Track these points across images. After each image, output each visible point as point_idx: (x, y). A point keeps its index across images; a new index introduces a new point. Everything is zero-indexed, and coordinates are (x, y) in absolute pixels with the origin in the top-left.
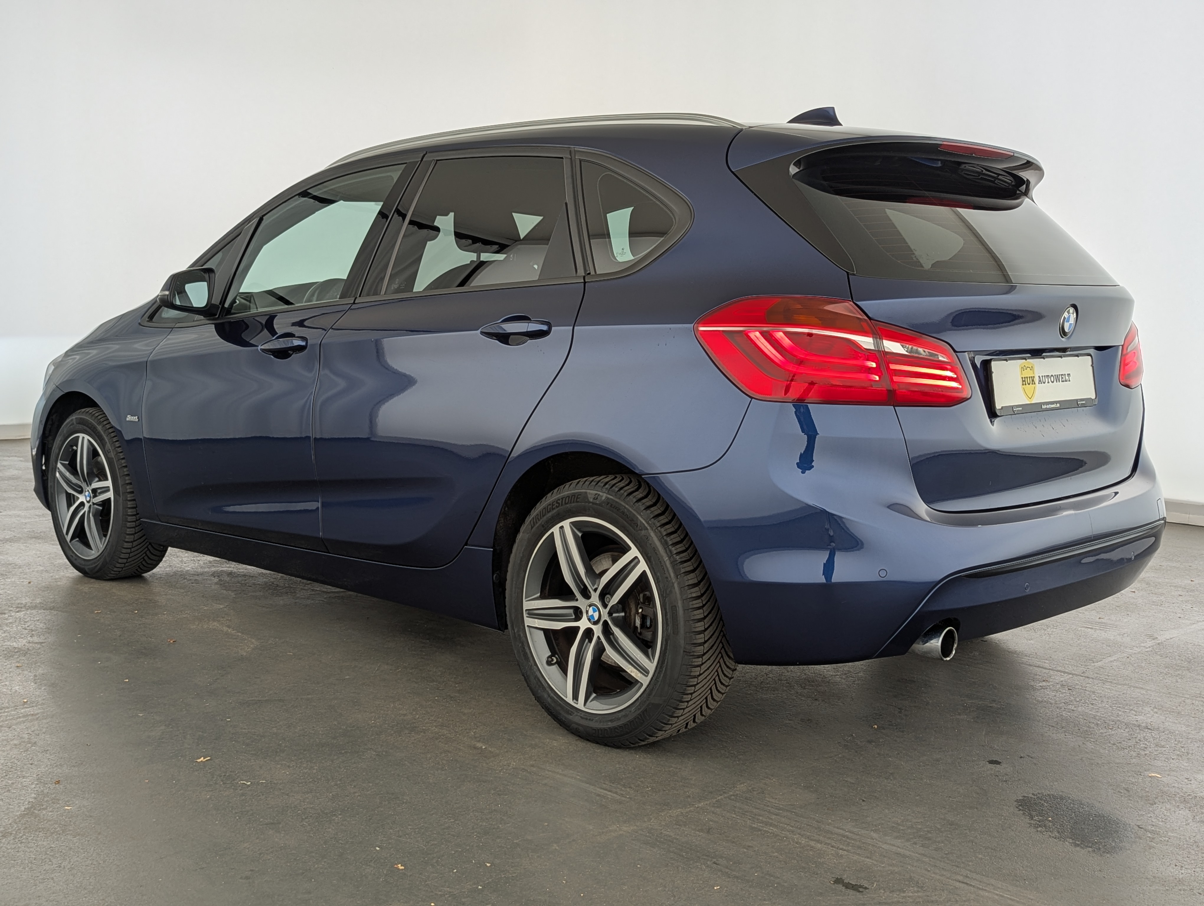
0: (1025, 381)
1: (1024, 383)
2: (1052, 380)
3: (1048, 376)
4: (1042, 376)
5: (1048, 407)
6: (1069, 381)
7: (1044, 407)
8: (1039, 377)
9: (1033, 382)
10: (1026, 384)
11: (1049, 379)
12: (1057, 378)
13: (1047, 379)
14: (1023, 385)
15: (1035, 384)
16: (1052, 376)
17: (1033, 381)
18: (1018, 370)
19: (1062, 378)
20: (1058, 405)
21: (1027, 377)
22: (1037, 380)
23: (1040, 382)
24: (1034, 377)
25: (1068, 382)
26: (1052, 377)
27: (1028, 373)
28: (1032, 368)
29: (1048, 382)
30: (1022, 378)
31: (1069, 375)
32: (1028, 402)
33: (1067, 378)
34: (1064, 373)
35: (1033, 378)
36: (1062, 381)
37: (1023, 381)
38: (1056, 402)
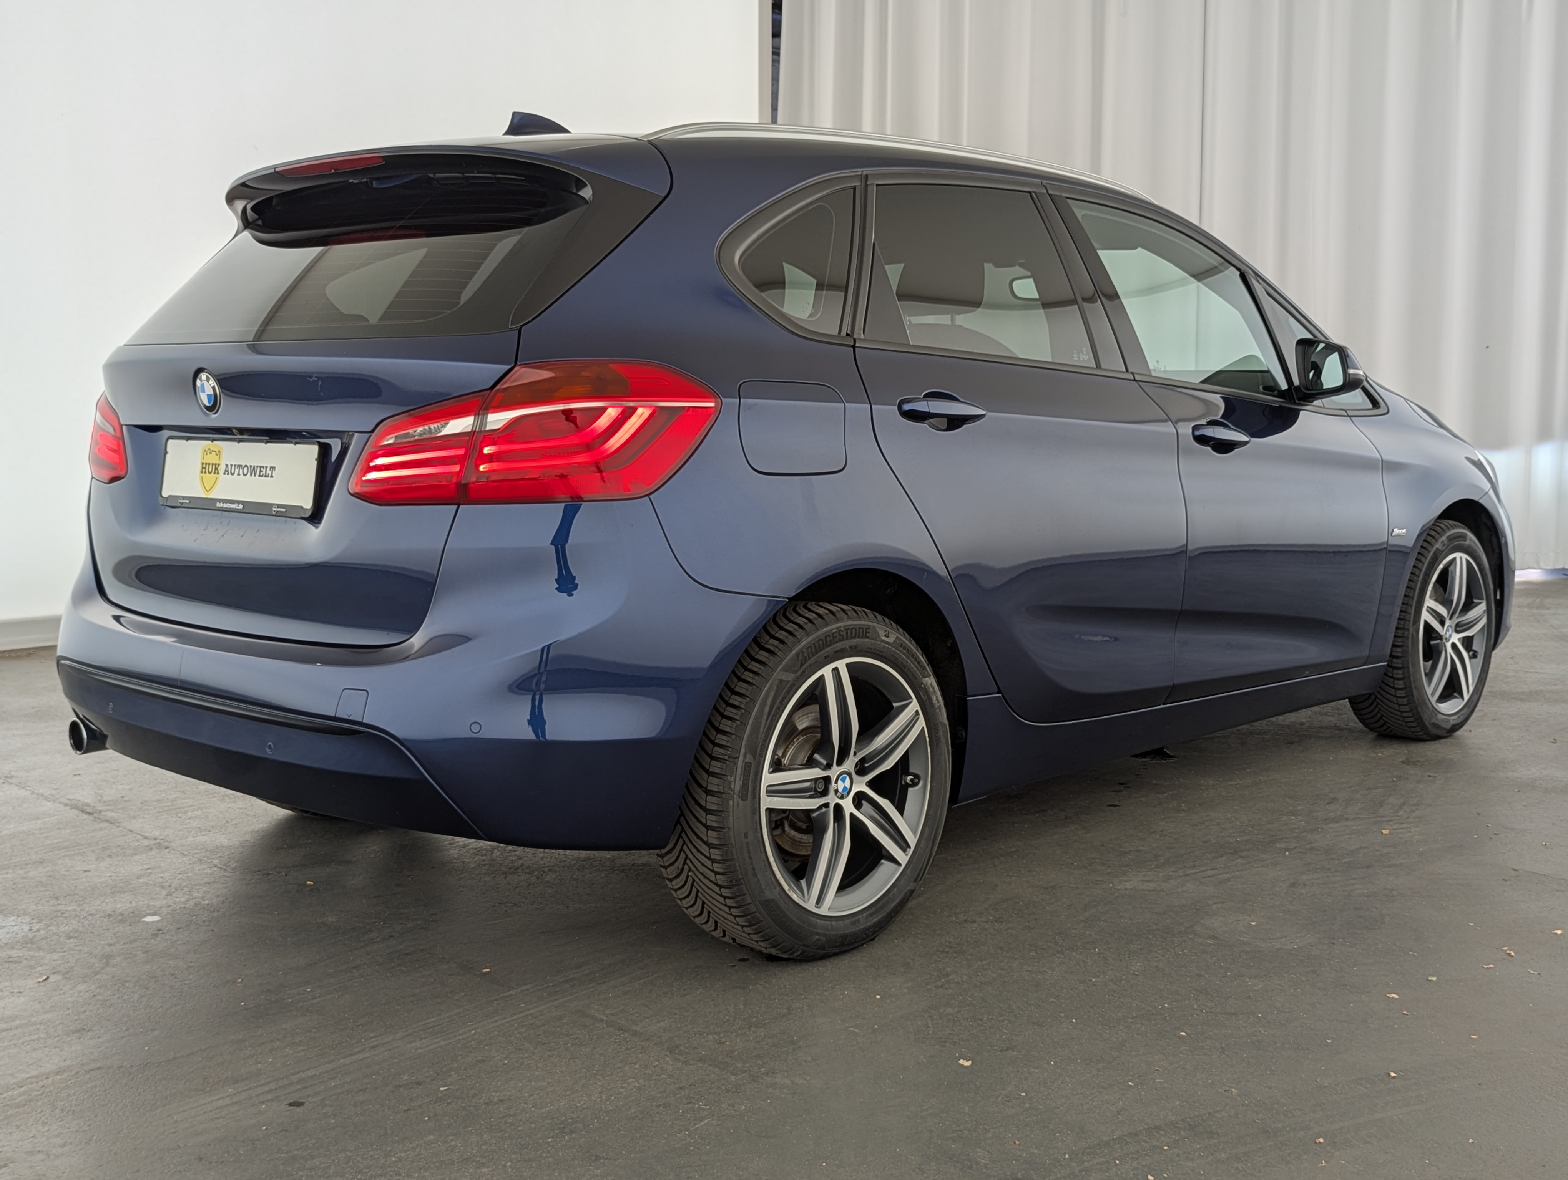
0: (205, 468)
1: (204, 470)
2: (245, 472)
3: (240, 466)
4: (231, 465)
5: (225, 506)
6: (272, 476)
7: (219, 505)
8: (227, 465)
9: (216, 471)
10: (205, 473)
11: (241, 470)
12: (253, 471)
13: (237, 471)
14: (202, 472)
15: (218, 473)
16: (246, 466)
17: (216, 469)
18: (200, 453)
19: (261, 471)
20: (241, 507)
21: (209, 464)
22: (222, 469)
23: (226, 472)
24: (219, 465)
25: (269, 478)
26: (246, 469)
27: (212, 459)
28: (218, 454)
29: (239, 474)
30: (203, 464)
31: (273, 468)
32: (203, 495)
33: (269, 472)
34: (265, 465)
35: (216, 467)
36: (260, 476)
37: (203, 468)
38: (238, 502)
